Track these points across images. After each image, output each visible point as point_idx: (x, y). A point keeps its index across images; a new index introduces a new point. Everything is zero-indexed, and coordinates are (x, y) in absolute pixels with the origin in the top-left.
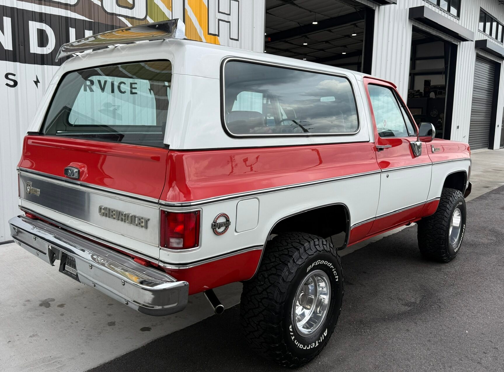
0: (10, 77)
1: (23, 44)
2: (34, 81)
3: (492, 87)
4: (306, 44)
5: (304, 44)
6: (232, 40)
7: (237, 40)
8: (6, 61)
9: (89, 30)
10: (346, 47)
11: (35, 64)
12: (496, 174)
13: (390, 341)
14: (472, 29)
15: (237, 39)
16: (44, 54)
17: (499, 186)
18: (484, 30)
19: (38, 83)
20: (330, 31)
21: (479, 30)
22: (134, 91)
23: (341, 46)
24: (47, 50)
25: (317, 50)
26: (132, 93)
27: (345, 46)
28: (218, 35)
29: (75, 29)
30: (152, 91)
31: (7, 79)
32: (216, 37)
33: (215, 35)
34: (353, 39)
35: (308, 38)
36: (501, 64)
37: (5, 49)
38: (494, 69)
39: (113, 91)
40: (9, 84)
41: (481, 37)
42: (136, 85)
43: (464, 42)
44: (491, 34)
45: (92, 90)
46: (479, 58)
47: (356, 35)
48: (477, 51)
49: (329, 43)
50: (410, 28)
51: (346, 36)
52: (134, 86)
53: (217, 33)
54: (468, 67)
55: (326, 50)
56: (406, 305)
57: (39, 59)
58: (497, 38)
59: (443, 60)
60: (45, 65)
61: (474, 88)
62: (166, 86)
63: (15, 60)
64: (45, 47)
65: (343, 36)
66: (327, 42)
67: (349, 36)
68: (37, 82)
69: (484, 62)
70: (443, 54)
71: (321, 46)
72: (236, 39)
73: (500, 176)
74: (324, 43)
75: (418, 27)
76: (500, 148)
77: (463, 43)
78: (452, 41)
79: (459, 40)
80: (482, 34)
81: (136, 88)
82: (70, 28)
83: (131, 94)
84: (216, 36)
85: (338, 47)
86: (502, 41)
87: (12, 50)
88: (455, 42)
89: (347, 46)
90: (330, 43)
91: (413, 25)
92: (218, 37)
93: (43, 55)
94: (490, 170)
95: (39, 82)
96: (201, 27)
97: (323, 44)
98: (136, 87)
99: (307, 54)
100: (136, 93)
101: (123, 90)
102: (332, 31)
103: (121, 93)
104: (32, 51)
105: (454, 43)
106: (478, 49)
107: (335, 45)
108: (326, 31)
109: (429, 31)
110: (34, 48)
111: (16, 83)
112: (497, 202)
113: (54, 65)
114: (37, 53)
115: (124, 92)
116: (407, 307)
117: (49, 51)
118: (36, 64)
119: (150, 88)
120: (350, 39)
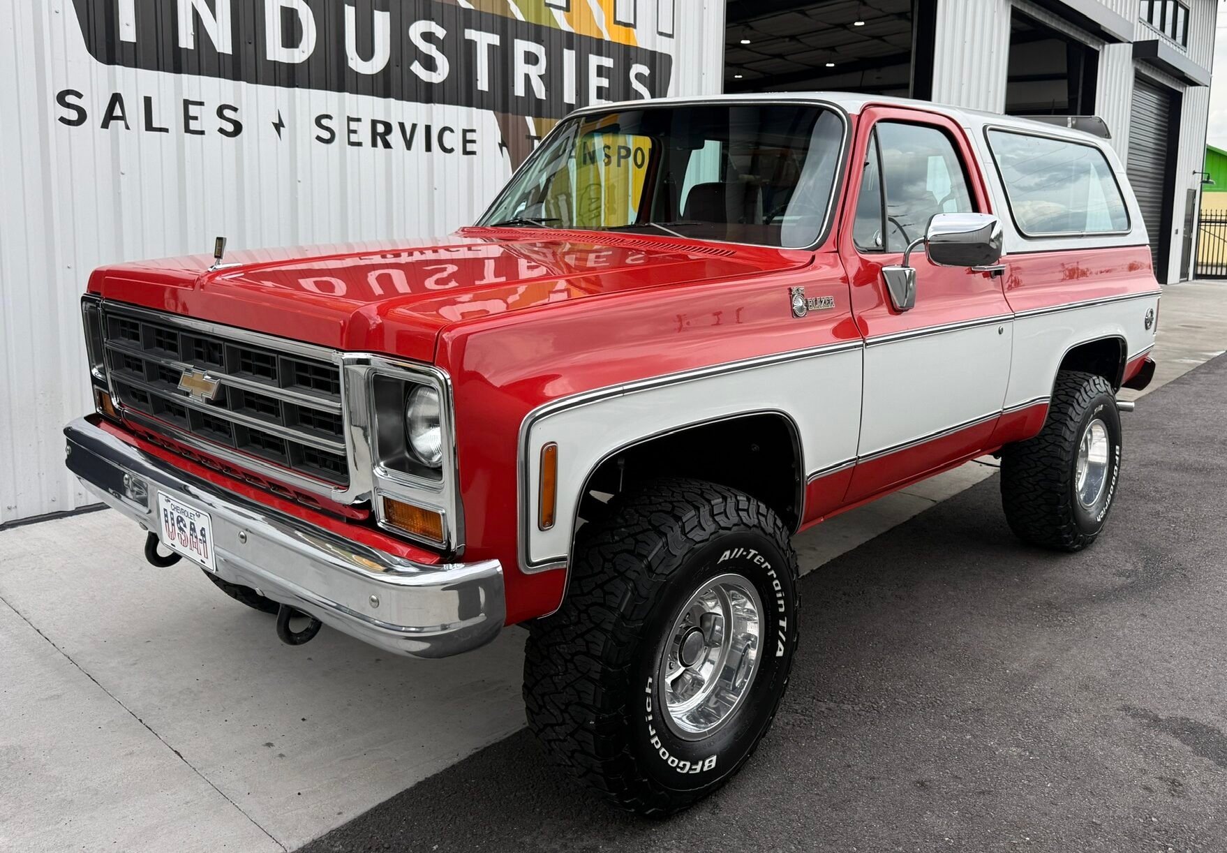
0: (227, 113)
1: (253, 40)
2: (273, 123)
3: (1164, 146)
4: (748, 42)
5: (743, 42)
6: (660, 37)
7: (671, 36)
8: (220, 77)
9: (382, 11)
10: (835, 51)
11: (275, 85)
12: (1192, 335)
13: (1120, 634)
14: (1128, 15)
15: (671, 33)
16: (294, 64)
17: (1208, 359)
18: (1150, 20)
19: (281, 128)
20: (803, 13)
21: (1140, 18)
22: (470, 147)
23: (824, 49)
24: (299, 55)
25: (770, 57)
26: (466, 152)
27: (832, 49)
28: (634, 26)
29: (354, 8)
30: (504, 149)
31: (221, 118)
32: (631, 28)
33: (627, 25)
34: (852, 32)
35: (751, 28)
36: (1182, 93)
37: (218, 51)
38: (1168, 105)
39: (428, 148)
40: (225, 129)
41: (1144, 34)
42: (474, 133)
43: (1112, 45)
44: (1163, 28)
45: (387, 145)
46: (1140, 80)
47: (862, 23)
48: (1136, 64)
49: (798, 40)
50: (1007, 14)
51: (837, 26)
52: (469, 136)
53: (632, 22)
54: (1119, 100)
55: (789, 58)
56: (1120, 574)
57: (284, 75)
58: (1174, 36)
59: (1064, 84)
60: (297, 89)
61: (1130, 148)
62: (533, 136)
63: (236, 77)
64: (297, 47)
65: (831, 26)
66: (792, 37)
67: (846, 26)
68: (278, 126)
69: (1148, 90)
70: (1064, 70)
71: (777, 48)
72: (669, 33)
73: (1202, 339)
74: (787, 39)
75: (1023, 9)
76: (1181, 282)
77: (1110, 48)
78: (1088, 42)
79: (1102, 40)
80: (1147, 28)
81: (473, 141)
82: (346, 6)
83: (463, 154)
84: (630, 26)
85: (818, 49)
86: (1185, 43)
87: (231, 53)
88: (1093, 45)
89: (837, 49)
90: (801, 42)
91: (1012, 7)
92: (634, 30)
93: (291, 66)
94: (1176, 326)
95: (283, 126)
96: (602, 7)
97: (784, 42)
98: (474, 139)
99: (745, 66)
100: (473, 153)
101: (448, 146)
102: (807, 12)
103: (445, 152)
104: (270, 57)
105: (1091, 46)
106: (1138, 61)
107: (809, 46)
108: (793, 13)
109: (1044, 20)
110: (275, 51)
111: (238, 128)
112: (1215, 390)
113: (313, 88)
114: (281, 61)
115: (451, 150)
116: (1124, 578)
117: (304, 57)
118: (278, 86)
119: (500, 142)
120: (846, 31)
